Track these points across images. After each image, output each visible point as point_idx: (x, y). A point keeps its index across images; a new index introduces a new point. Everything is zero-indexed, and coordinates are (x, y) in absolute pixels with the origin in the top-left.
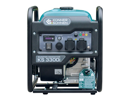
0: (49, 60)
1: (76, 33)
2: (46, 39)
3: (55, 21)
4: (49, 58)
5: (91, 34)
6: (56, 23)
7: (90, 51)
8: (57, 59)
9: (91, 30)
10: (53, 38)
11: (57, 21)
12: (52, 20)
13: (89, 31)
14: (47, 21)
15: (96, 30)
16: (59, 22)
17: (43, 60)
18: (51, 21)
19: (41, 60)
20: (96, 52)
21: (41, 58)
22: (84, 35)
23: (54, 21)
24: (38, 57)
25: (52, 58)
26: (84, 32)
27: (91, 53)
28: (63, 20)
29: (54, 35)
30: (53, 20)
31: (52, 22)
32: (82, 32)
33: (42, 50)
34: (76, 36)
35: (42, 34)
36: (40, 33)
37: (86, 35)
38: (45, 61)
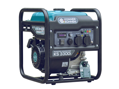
0: (63, 54)
1: (82, 30)
2: (60, 35)
3: (66, 21)
4: (62, 52)
5: (93, 30)
6: (67, 22)
7: (92, 45)
8: (68, 53)
9: (93, 27)
10: (65, 35)
11: (68, 20)
12: (64, 19)
13: (91, 29)
14: (60, 20)
15: (97, 27)
16: (69, 21)
17: (58, 55)
18: (63, 20)
19: (56, 54)
20: (97, 45)
21: (57, 53)
22: (88, 31)
23: (65, 20)
24: (54, 52)
25: (65, 52)
26: (88, 29)
27: (93, 47)
28: (72, 19)
29: (65, 32)
30: (65, 19)
31: (64, 20)
32: (86, 29)
33: (57, 46)
34: (82, 33)
35: (57, 32)
36: (55, 31)
37: (90, 31)
38: (59, 55)
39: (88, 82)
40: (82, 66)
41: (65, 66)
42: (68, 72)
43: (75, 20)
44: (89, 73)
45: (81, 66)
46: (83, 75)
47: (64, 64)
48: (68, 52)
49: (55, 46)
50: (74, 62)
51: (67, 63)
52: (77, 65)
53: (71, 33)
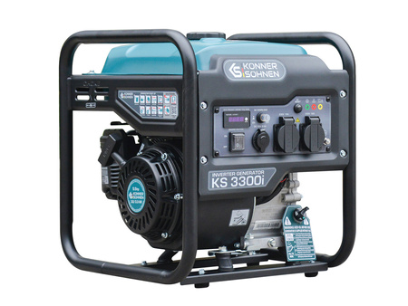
0: (239, 181)
1: (297, 101)
2: (230, 120)
3: (250, 70)
4: (238, 177)
5: (329, 103)
6: (253, 74)
7: (328, 150)
8: (256, 179)
9: (331, 94)
10: (246, 119)
11: (255, 70)
12: (242, 66)
13: (325, 97)
14: (230, 70)
15: (343, 94)
16: (259, 71)
18: (239, 68)
19: (219, 183)
20: (343, 152)
21: (220, 177)
22: (314, 107)
23: (247, 70)
24: (214, 175)
25: (246, 176)
26: (316, 99)
27: (331, 157)
28: (267, 66)
29: (247, 109)
30: (245, 66)
31: (242, 70)
32: (311, 100)
33: (221, 155)
34: (297, 110)
35: (221, 108)
36: (215, 106)
37: (320, 107)
38: (229, 185)
39: (307, 275)
40: (290, 223)
41: (240, 224)
42: (246, 244)
43: (274, 70)
44: (309, 244)
45: (287, 222)
46: (293, 251)
47: (238, 217)
48: (254, 176)
49: (216, 155)
50: (263, 211)
51: (245, 213)
52: (272, 218)
53: (265, 113)
